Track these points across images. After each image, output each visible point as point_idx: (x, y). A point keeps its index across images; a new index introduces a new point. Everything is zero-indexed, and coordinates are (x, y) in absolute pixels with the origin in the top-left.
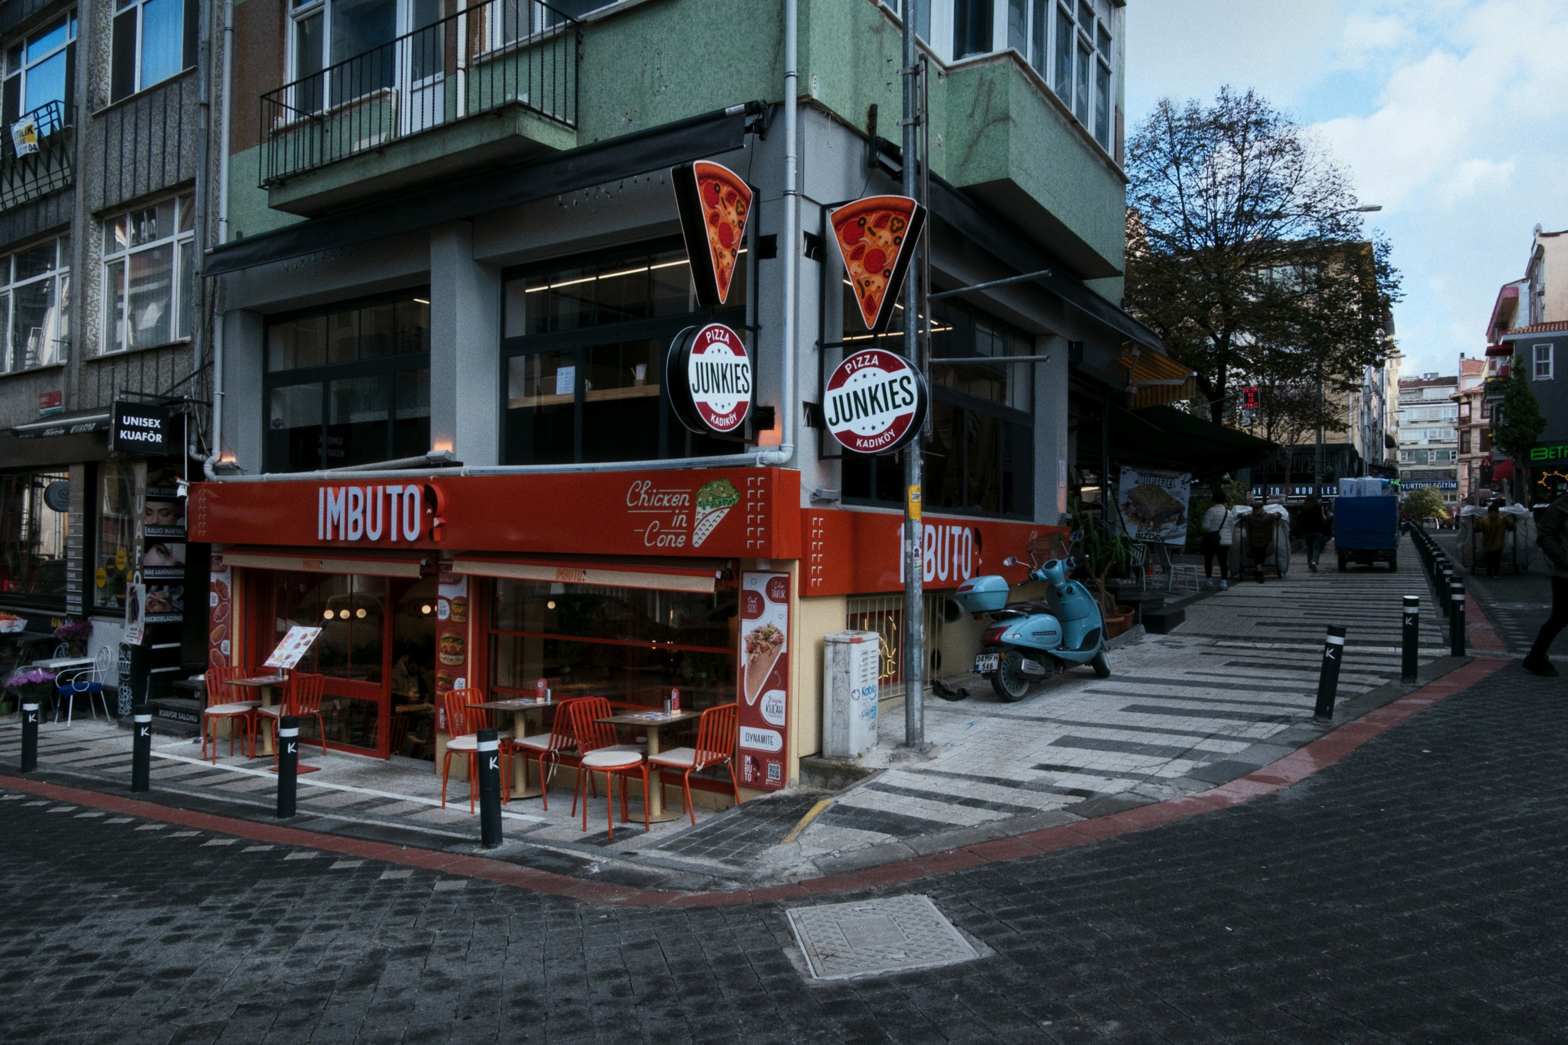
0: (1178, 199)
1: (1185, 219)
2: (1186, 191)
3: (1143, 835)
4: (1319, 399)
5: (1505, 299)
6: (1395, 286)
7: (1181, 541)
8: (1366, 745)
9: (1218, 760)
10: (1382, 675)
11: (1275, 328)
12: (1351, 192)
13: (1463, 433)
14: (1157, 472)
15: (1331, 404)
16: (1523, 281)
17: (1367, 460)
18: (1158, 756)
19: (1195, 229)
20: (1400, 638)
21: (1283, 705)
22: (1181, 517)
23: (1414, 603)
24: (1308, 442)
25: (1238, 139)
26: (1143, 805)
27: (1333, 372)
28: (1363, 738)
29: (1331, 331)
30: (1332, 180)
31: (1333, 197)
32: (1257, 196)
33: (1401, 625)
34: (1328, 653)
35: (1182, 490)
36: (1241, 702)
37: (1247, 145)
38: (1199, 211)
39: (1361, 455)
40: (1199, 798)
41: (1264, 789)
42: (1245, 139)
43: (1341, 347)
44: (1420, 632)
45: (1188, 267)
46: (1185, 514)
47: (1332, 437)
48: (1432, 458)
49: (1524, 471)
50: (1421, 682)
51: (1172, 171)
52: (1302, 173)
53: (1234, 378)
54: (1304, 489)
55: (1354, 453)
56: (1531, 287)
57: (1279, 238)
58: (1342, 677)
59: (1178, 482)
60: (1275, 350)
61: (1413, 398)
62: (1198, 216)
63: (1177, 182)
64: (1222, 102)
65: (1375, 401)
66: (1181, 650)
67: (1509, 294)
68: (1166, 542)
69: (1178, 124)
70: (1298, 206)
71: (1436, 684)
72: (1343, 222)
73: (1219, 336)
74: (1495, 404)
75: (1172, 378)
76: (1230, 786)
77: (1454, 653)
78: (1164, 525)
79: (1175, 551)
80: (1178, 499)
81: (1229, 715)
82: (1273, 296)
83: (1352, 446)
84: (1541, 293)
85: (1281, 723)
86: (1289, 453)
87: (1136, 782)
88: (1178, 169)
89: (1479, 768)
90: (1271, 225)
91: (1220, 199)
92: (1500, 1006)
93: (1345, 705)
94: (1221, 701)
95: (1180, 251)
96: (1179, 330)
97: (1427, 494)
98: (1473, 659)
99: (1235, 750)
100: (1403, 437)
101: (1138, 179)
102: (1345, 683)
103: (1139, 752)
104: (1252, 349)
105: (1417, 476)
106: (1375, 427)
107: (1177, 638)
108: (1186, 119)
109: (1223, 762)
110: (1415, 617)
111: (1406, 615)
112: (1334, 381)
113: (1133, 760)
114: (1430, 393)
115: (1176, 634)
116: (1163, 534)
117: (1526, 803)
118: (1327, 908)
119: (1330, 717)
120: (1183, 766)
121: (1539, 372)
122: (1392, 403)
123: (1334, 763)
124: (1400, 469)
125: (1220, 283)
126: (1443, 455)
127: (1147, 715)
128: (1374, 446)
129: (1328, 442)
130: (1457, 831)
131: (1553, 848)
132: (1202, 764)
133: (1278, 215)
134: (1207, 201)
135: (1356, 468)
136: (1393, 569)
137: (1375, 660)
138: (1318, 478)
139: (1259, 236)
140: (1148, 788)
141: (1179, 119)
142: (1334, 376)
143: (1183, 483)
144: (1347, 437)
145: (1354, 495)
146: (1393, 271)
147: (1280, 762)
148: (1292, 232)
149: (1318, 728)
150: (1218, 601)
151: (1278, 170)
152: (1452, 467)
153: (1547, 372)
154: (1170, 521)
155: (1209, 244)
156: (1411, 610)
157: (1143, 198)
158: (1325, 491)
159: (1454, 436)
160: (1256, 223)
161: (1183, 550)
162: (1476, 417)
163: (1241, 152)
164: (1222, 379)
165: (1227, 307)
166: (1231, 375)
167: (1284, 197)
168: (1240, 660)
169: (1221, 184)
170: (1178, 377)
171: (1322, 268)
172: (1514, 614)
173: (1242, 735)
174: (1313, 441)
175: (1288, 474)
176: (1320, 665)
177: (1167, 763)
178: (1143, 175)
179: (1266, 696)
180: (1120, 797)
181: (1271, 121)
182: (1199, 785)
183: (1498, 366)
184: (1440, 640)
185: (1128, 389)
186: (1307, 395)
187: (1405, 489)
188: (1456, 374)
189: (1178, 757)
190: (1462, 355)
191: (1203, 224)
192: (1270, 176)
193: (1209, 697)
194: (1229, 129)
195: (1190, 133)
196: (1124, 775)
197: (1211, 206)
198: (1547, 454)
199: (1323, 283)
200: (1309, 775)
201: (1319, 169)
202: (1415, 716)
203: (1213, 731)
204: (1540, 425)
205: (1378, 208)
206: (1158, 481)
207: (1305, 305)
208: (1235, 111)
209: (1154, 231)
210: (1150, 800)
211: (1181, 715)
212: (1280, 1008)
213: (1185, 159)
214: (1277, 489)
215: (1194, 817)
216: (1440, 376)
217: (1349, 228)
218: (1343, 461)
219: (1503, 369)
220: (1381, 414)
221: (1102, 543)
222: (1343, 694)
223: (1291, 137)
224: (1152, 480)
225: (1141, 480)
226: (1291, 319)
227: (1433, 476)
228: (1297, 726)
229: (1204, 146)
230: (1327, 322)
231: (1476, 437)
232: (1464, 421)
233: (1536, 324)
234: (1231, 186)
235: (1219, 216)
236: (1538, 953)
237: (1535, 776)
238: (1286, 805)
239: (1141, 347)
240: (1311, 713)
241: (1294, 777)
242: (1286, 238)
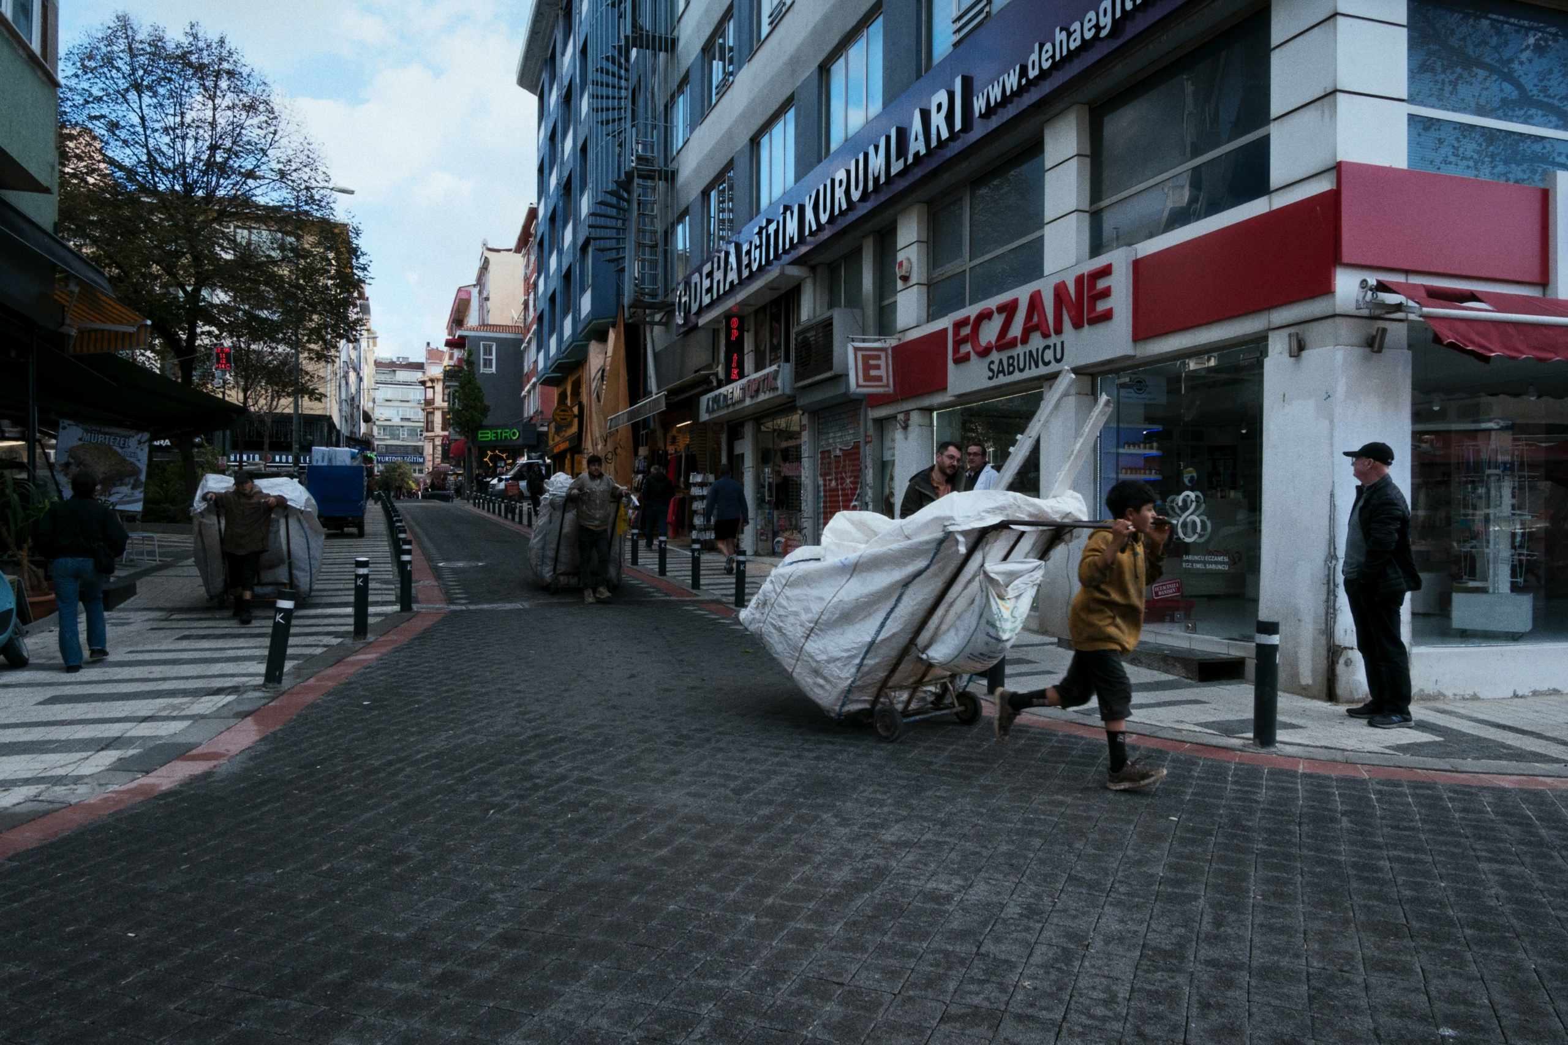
0: (140, 130)
1: (149, 153)
2: (149, 124)
3: (42, 849)
4: (298, 370)
5: (461, 300)
6: (364, 269)
7: (138, 507)
8: (312, 706)
9: (151, 744)
10: (336, 635)
11: (249, 290)
12: (325, 170)
13: (428, 413)
14: (107, 430)
15: (307, 373)
16: (474, 286)
17: (345, 430)
18: (76, 751)
19: (161, 169)
20: (352, 599)
21: (233, 676)
22: (137, 480)
23: (365, 564)
24: (287, 411)
25: (209, 83)
26: (47, 813)
27: (309, 341)
28: (310, 698)
29: (306, 302)
30: (306, 152)
31: (307, 170)
32: (230, 149)
33: (353, 586)
34: (278, 618)
35: (138, 451)
36: (187, 678)
37: (218, 93)
38: (164, 149)
39: (338, 427)
40: (123, 792)
41: (198, 768)
42: (216, 86)
43: (315, 317)
44: (370, 592)
45: (152, 209)
46: (143, 477)
47: (309, 406)
48: (403, 434)
49: (473, 450)
50: (371, 637)
51: (132, 96)
52: (277, 138)
53: (205, 335)
54: (284, 457)
55: (332, 425)
56: (480, 292)
57: (254, 198)
58: (292, 641)
59: (133, 442)
60: (249, 313)
61: (387, 378)
62: (164, 155)
63: (138, 111)
64: (191, 39)
65: (352, 376)
66: (127, 628)
67: (464, 296)
68: (118, 507)
69: (140, 46)
70: (272, 170)
71: (383, 639)
72: (317, 197)
73: (189, 289)
74: (452, 390)
75: (121, 323)
76: (163, 771)
77: (402, 610)
78: (115, 490)
79: (131, 517)
80: (132, 460)
81: (172, 693)
82: (247, 256)
83: (330, 417)
84: (487, 299)
85: (229, 694)
86: (268, 420)
87: (42, 787)
88: (140, 97)
89: (410, 711)
90: (245, 182)
91: (189, 143)
92: (397, 934)
93: (297, 668)
94: (165, 679)
95: (143, 189)
96: (143, 275)
97: (399, 467)
98: (418, 612)
99: (172, 731)
100: (380, 414)
101: (91, 95)
102: (295, 646)
103: (53, 751)
104: (224, 308)
105: (390, 450)
106: (352, 401)
107: (121, 614)
108: (150, 45)
109: (157, 746)
110: (365, 577)
111: (358, 576)
112: (310, 350)
113: (42, 762)
114: (402, 375)
115: (124, 610)
116: (113, 499)
117: (444, 737)
118: (247, 882)
119: (280, 682)
120: (110, 756)
121: (485, 365)
122: (369, 381)
123: (277, 728)
124: (376, 443)
125: (189, 231)
126: (413, 432)
127: (71, 705)
128: (350, 419)
129: (306, 412)
130: (382, 775)
131: (460, 774)
132: (131, 752)
133: (251, 174)
134: (173, 141)
135: (334, 439)
136: (361, 534)
137: (332, 621)
138: (296, 446)
139: (233, 192)
140: (60, 791)
141: (141, 42)
142: (312, 346)
143: (140, 442)
144: (325, 408)
145: (325, 464)
146: (363, 254)
147: (222, 736)
148: (267, 195)
149: (268, 695)
150: (179, 572)
151: (253, 129)
152: (420, 444)
153: (491, 366)
154: (122, 484)
155: (177, 188)
156: (362, 571)
157: (96, 118)
158: (305, 460)
159: (421, 416)
160: (229, 177)
161: (139, 517)
162: (439, 402)
163: (212, 98)
164: (193, 336)
165: (197, 259)
166: (203, 333)
167: (259, 157)
168: (193, 632)
169: (189, 126)
170: (129, 323)
171: (299, 238)
172: (455, 571)
173: (183, 713)
174: (289, 410)
175: (267, 441)
176: (270, 630)
177: (87, 758)
178: (96, 92)
179: (216, 669)
180: (18, 809)
181: (244, 75)
182: (124, 776)
183: (455, 358)
184: (393, 598)
185: (64, 329)
186: (284, 363)
187: (381, 462)
188: (422, 360)
189: (103, 749)
190: (428, 344)
191: (170, 164)
192: (243, 131)
193: (151, 676)
194: (200, 69)
195: (153, 61)
196: (27, 782)
197: (178, 146)
198: (490, 435)
199: (299, 253)
200: (250, 744)
201: (293, 138)
202: (363, 670)
203: (150, 714)
204: (485, 410)
205: (352, 192)
206: (108, 440)
207: (281, 272)
208: (205, 53)
209: (110, 158)
210: (57, 806)
211: (114, 700)
212: (176, 1009)
213: (150, 88)
214: (257, 457)
215: (113, 814)
216: (411, 360)
217: (323, 204)
218: (322, 431)
219: (459, 360)
220: (359, 390)
221: (25, 508)
222: (294, 657)
223: (264, 97)
224: (101, 437)
225: (87, 437)
226: (267, 284)
227: (405, 451)
228: (245, 696)
229: (170, 80)
230: (303, 292)
231: (438, 418)
232: (429, 402)
233: (484, 325)
234: (201, 131)
235: (189, 160)
236: (436, 874)
237: (453, 712)
238: (222, 781)
239: (80, 282)
240: (260, 680)
241: (234, 749)
242: (261, 201)
